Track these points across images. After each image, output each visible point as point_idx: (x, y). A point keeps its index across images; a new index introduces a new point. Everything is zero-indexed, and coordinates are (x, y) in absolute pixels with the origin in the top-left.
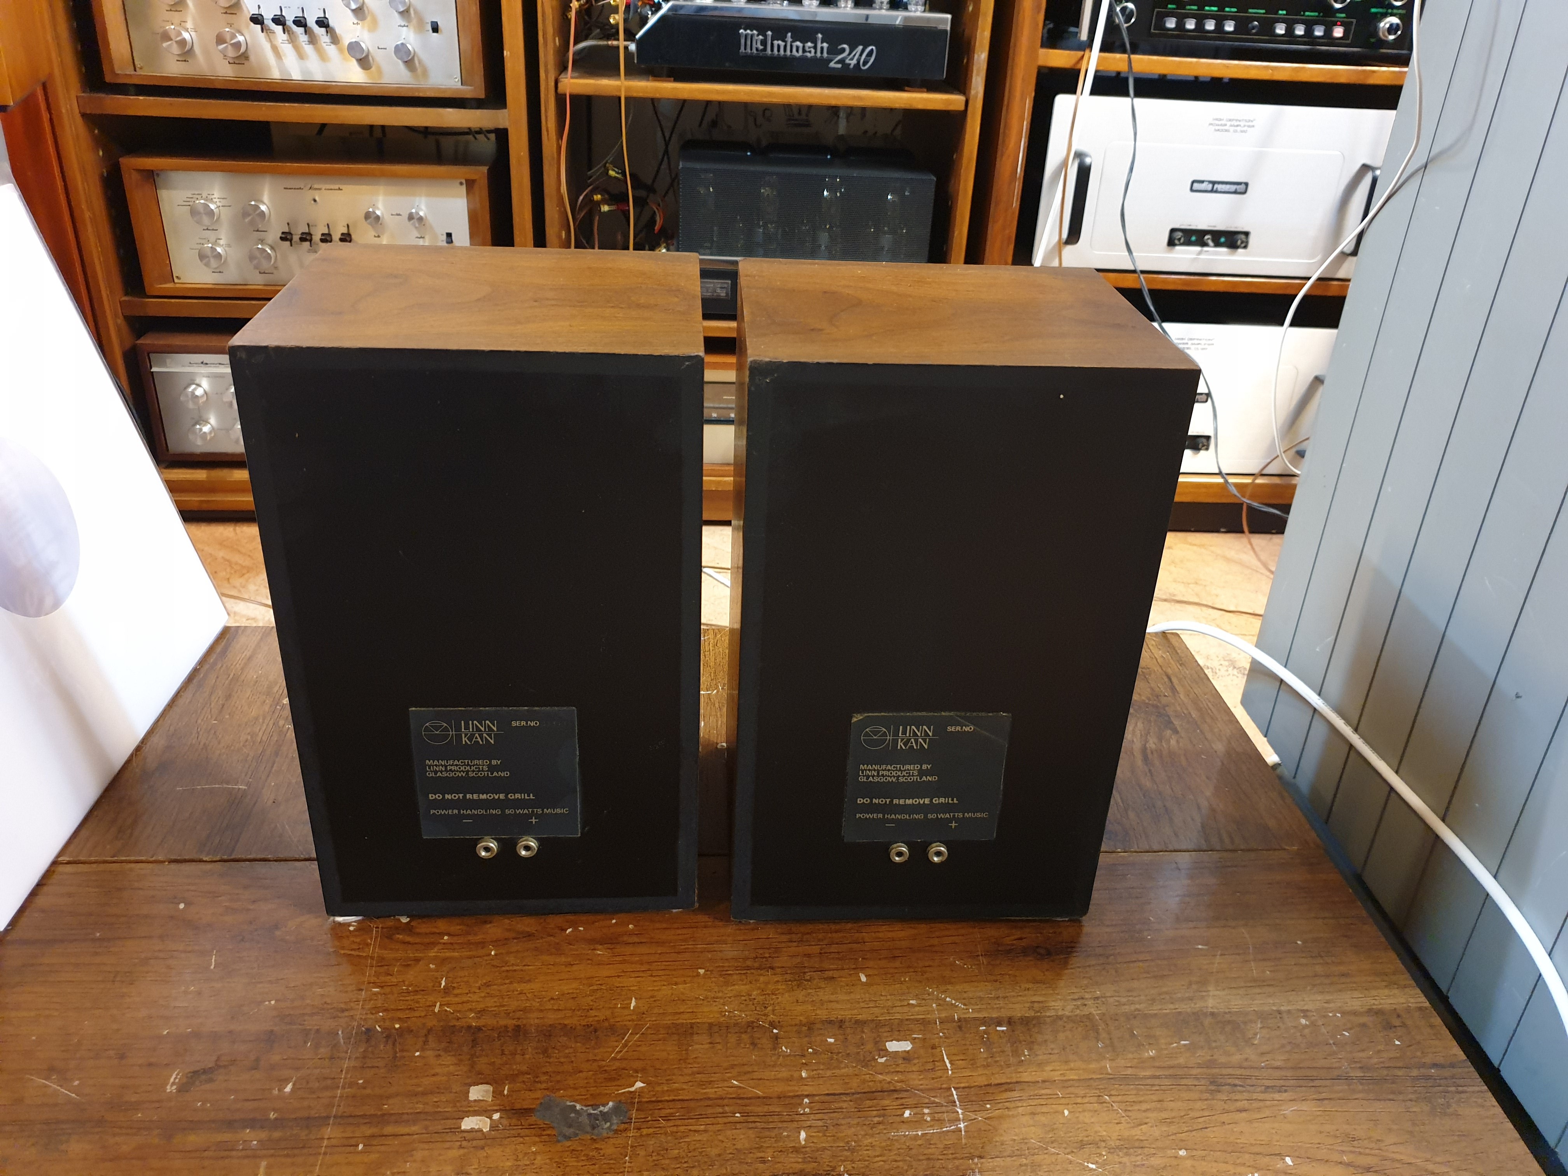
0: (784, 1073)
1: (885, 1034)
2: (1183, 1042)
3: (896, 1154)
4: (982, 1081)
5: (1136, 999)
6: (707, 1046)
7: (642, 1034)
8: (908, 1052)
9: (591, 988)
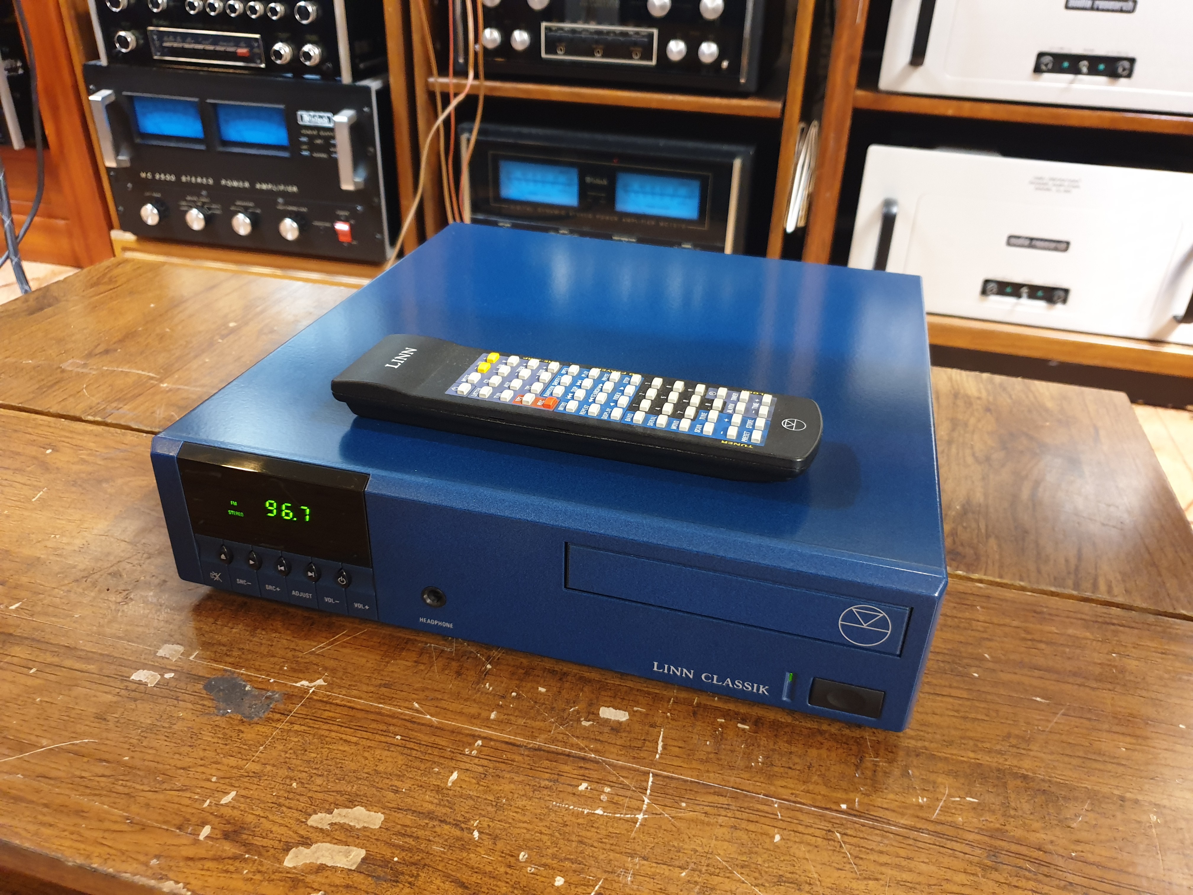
0: (474, 710)
1: (605, 699)
2: (968, 799)
3: (545, 826)
7: (355, 637)
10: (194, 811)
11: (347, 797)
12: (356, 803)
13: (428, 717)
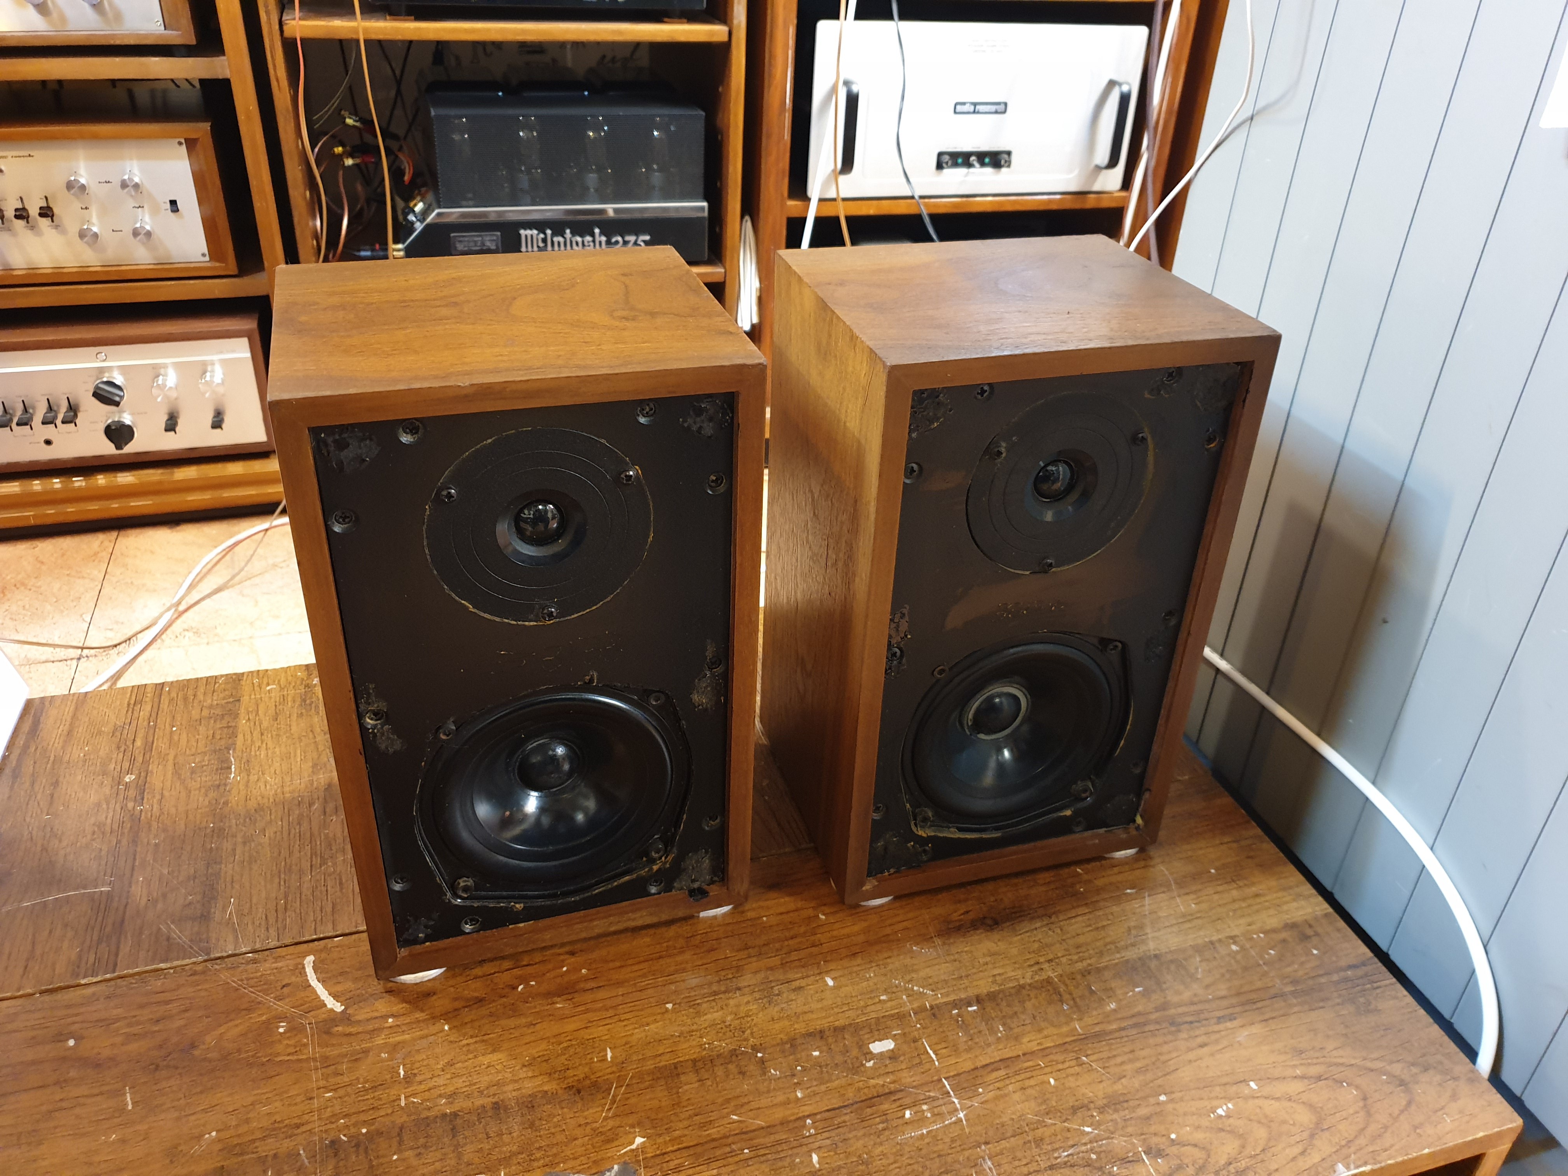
0: (781, 1098)
1: (866, 1036)
2: (1137, 990)
3: (908, 1158)
4: (968, 1066)
5: (1086, 954)
6: (696, 1085)
7: (627, 1085)
8: (892, 1050)
9: (561, 1046)
13: (753, 1122)
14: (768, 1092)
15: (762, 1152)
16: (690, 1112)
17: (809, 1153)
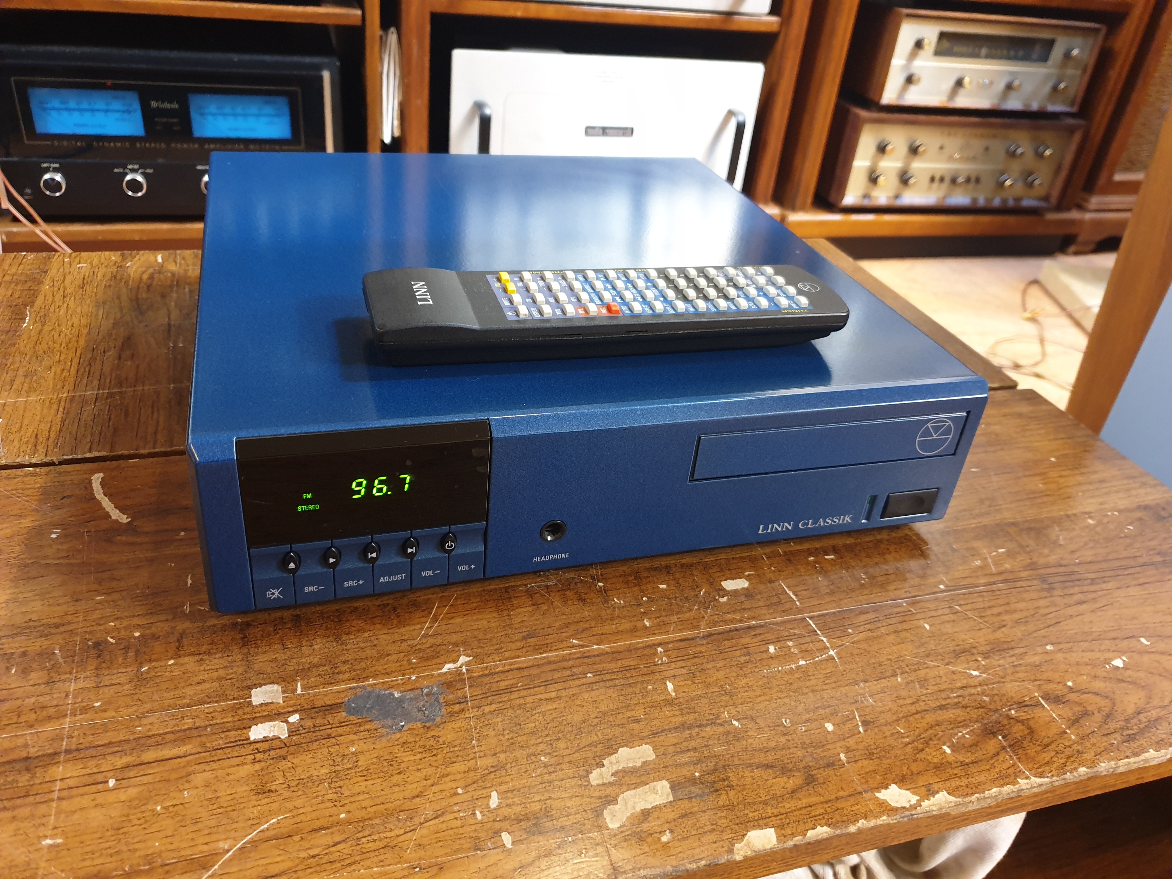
0: (626, 625)
1: (717, 575)
2: (1000, 550)
6: (531, 609)
7: (451, 605)
8: (747, 589)
10: (473, 827)
11: (601, 745)
12: (616, 747)
13: (595, 647)
14: (612, 619)
15: (608, 677)
16: (525, 634)
17: (663, 681)
